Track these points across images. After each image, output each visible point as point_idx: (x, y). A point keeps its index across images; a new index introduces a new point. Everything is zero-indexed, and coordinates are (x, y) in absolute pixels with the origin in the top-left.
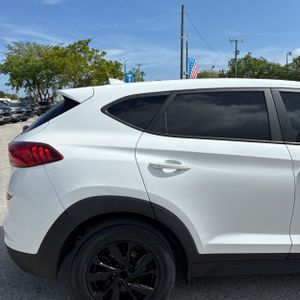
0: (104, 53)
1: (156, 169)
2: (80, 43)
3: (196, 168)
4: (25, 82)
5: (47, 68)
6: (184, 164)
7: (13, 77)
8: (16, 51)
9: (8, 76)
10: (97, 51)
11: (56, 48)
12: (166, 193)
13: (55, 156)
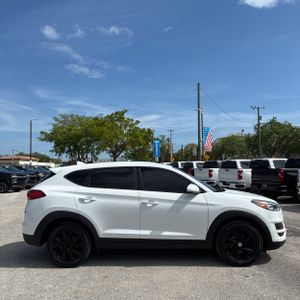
0: (138, 122)
1: (81, 200)
2: (117, 113)
3: (99, 201)
4: (67, 149)
5: (86, 136)
6: (94, 198)
7: (57, 145)
8: (61, 122)
9: (53, 144)
10: (132, 120)
11: (96, 119)
12: (87, 211)
13: (43, 195)
